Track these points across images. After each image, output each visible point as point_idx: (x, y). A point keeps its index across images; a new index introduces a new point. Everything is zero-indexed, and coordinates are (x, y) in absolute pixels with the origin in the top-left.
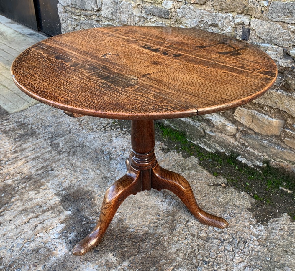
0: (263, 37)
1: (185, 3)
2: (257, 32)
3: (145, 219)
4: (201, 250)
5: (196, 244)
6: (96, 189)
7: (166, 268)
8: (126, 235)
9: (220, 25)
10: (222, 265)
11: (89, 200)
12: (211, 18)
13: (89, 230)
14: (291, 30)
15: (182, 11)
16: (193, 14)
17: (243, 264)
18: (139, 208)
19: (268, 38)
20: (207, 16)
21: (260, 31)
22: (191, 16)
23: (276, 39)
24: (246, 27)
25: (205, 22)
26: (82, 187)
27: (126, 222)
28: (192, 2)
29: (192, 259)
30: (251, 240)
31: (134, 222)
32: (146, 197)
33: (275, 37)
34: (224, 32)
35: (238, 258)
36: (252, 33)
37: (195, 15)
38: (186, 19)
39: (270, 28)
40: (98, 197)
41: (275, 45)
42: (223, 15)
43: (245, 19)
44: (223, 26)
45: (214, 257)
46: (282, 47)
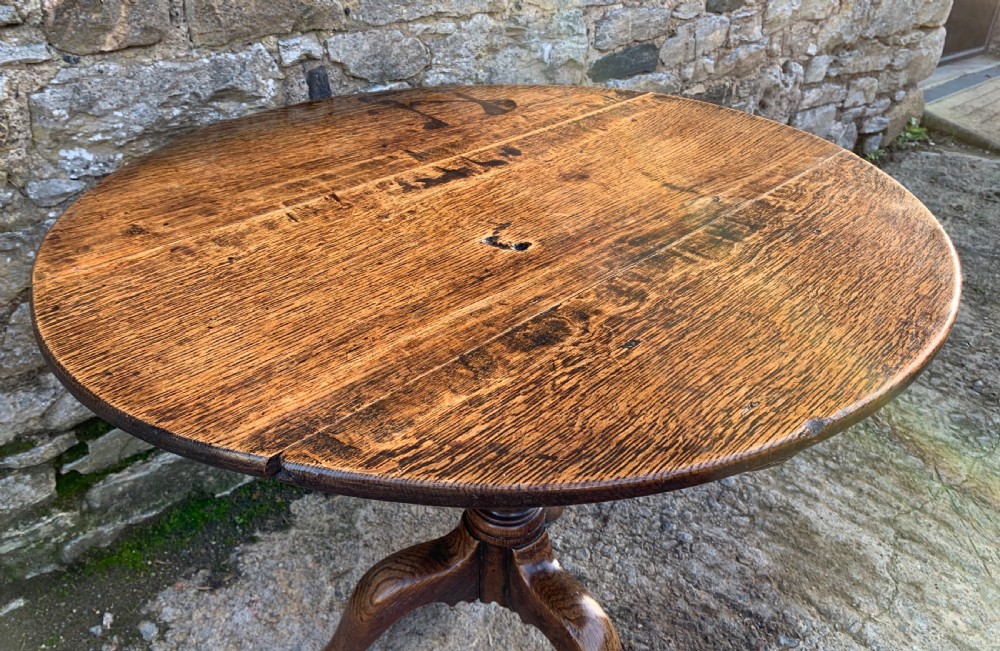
0: (365, 73)
1: (67, 59)
2: (351, 66)
9: (248, 87)
12: (208, 78)
14: (418, 34)
15: (69, 95)
16: (127, 87)
19: (377, 71)
20: (191, 77)
21: (357, 61)
22: (119, 97)
23: (393, 66)
24: (317, 65)
25: (187, 96)
28: (107, 48)
33: (393, 62)
34: (263, 100)
36: (334, 74)
37: (138, 88)
38: (101, 116)
39: (375, 44)
41: (390, 81)
42: (243, 55)
43: (308, 44)
44: (258, 86)
46: (405, 80)
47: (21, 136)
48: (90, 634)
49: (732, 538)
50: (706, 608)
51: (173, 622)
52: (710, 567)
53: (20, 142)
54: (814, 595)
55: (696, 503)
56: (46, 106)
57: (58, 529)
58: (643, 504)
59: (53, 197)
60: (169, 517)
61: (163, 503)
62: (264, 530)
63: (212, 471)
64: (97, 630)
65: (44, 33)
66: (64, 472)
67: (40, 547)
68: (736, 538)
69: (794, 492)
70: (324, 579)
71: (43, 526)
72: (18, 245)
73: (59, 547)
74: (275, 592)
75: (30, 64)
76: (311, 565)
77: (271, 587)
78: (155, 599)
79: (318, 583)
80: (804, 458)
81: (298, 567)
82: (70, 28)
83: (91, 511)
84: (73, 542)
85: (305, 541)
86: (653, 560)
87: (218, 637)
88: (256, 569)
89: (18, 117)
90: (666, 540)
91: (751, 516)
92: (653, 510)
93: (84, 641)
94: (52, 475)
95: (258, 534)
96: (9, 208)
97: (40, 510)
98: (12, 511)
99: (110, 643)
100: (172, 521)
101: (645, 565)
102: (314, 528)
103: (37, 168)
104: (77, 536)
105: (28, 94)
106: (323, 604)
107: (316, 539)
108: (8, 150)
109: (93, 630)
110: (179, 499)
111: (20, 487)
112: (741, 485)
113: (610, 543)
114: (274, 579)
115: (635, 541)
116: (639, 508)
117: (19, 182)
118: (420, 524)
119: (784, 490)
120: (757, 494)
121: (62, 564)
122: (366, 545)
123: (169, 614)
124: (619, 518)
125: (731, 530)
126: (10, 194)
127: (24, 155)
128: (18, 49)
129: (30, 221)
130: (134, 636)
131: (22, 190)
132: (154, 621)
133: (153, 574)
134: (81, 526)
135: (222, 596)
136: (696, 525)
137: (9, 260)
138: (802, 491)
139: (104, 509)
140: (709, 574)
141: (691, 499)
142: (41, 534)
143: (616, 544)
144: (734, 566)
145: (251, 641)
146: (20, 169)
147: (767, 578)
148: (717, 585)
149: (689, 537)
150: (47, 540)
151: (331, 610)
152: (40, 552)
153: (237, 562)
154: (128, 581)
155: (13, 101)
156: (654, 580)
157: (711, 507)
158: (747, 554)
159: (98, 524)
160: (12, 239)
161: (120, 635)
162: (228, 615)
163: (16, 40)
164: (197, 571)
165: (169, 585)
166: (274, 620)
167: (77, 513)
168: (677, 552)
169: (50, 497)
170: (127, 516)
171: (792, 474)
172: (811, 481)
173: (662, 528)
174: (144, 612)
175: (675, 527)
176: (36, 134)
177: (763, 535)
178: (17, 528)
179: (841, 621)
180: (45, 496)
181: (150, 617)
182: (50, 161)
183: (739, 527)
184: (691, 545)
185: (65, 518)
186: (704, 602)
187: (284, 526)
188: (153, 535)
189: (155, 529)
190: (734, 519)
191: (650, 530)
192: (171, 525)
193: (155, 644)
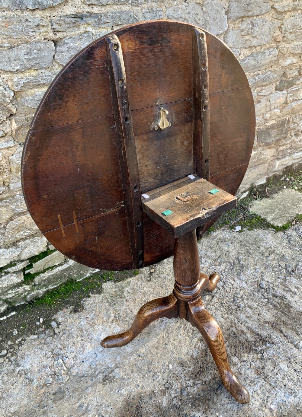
1: (20, 145)
3: (183, 340)
4: (223, 302)
5: (216, 303)
6: (124, 392)
7: (240, 328)
8: (201, 359)
10: (238, 292)
11: (141, 400)
13: (191, 396)
17: (236, 279)
18: (167, 345)
26: (115, 410)
27: (184, 358)
29: (231, 309)
30: (215, 269)
31: (185, 350)
32: (151, 337)
35: (231, 280)
40: (139, 388)
45: (230, 295)
47: (7, 170)
48: (36, 324)
49: (259, 307)
50: (242, 331)
51: (62, 322)
52: (248, 317)
53: (7, 172)
54: (284, 329)
55: (248, 293)
56: (14, 160)
57: (25, 291)
58: (228, 292)
59: (18, 188)
60: (61, 288)
61: (59, 283)
62: (93, 293)
63: (75, 273)
64: (38, 323)
65: (12, 137)
66: (26, 273)
67: (20, 296)
68: (260, 307)
69: (287, 291)
70: (111, 312)
71: (20, 290)
72: (8, 204)
73: (25, 296)
74: (95, 315)
75: (8, 148)
76: (107, 306)
77: (94, 313)
78: (56, 314)
79: (109, 313)
80: (296, 278)
81: (103, 307)
82: (20, 135)
83: (35, 285)
84: (30, 295)
85: (106, 298)
86: (227, 313)
87: (75, 328)
88: (89, 307)
89: (6, 164)
90: (234, 306)
91: (268, 299)
92: (231, 295)
93: (34, 326)
94: (22, 274)
95: (91, 294)
96: (4, 193)
97: (19, 285)
98: (10, 285)
99: (42, 328)
100: (62, 289)
101: (224, 314)
102: (109, 294)
103: (12, 179)
104: (31, 293)
105: (8, 157)
106: (110, 320)
107: (110, 297)
108: (3, 175)
109: (37, 323)
110: (64, 282)
111: (12, 277)
112: (267, 287)
113: (213, 305)
114: (95, 311)
115: (222, 306)
116: (226, 293)
117: (7, 184)
118: (146, 294)
119: (284, 290)
120: (273, 291)
121: (27, 302)
122: (127, 301)
123: (60, 320)
124: (218, 296)
125: (259, 304)
126: (4, 188)
127: (8, 175)
128: (4, 144)
129: (11, 196)
130: (49, 326)
131: (8, 186)
132: (56, 322)
133: (56, 306)
134: (32, 290)
135: (77, 315)
136: (246, 301)
137: (5, 208)
138: (291, 291)
139: (39, 285)
140: (247, 319)
141: (247, 291)
142: (20, 292)
143: (215, 306)
144: (256, 317)
145: (86, 331)
146: (7, 180)
147: (268, 322)
148: (249, 324)
149: (242, 305)
150: (22, 294)
151: (112, 322)
152: (20, 298)
153: (83, 304)
154: (48, 308)
155: (4, 159)
156: (226, 320)
157: (254, 294)
158: (263, 313)
159: (38, 289)
160: (6, 202)
161: (45, 325)
162: (79, 321)
163: (4, 141)
164: (70, 306)
165: (61, 310)
166: (94, 324)
167: (31, 286)
168: (237, 310)
169: (22, 281)
170: (47, 287)
171: (289, 284)
172: (295, 286)
173: (233, 301)
174: (53, 318)
175: (238, 301)
176: (11, 168)
177: (271, 306)
178: (12, 290)
179: (292, 340)
180: (20, 281)
181: (54, 320)
182: (16, 176)
183: (263, 303)
184: (243, 308)
185: (27, 287)
186: (242, 329)
187: (99, 292)
188: (56, 293)
189: (56, 291)
190: (261, 300)
191: (228, 302)
192: (61, 290)
193: (56, 329)
